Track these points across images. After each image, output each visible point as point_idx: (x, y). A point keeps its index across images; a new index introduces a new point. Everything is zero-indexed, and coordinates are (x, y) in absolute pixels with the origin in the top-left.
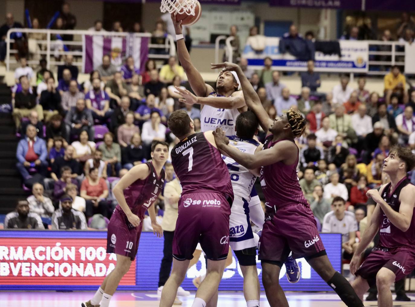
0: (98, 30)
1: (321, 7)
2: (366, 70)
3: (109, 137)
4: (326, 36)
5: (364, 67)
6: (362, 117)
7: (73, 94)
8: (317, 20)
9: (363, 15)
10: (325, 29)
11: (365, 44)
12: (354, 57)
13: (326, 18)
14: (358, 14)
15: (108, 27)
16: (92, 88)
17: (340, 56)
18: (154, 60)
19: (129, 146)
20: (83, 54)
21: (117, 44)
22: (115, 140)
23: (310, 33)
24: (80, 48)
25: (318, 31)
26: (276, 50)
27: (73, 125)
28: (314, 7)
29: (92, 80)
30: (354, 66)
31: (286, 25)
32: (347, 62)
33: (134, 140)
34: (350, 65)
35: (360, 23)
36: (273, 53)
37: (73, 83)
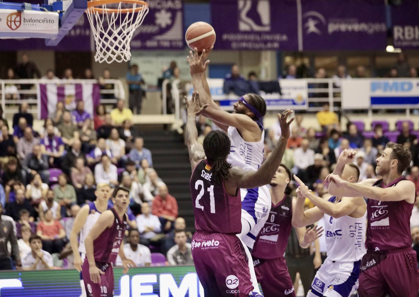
0: (50, 78)
1: (261, 49)
2: (305, 107)
3: (63, 179)
4: (267, 76)
5: (304, 104)
6: (305, 151)
7: (29, 140)
8: (258, 61)
9: (301, 55)
10: (266, 69)
11: (303, 82)
12: (294, 95)
13: (266, 59)
14: (296, 54)
15: (60, 74)
16: (46, 134)
17: (281, 94)
18: (104, 105)
19: (83, 188)
20: (39, 101)
21: (70, 91)
22: (70, 182)
23: (252, 74)
24: (35, 97)
25: (260, 72)
26: (221, 91)
27: (30, 171)
28: (254, 49)
29: (45, 126)
30: (294, 104)
31: (228, 67)
32: (288, 100)
33: (87, 181)
34: (291, 102)
35: (299, 62)
36: (217, 94)
37: (28, 130)
